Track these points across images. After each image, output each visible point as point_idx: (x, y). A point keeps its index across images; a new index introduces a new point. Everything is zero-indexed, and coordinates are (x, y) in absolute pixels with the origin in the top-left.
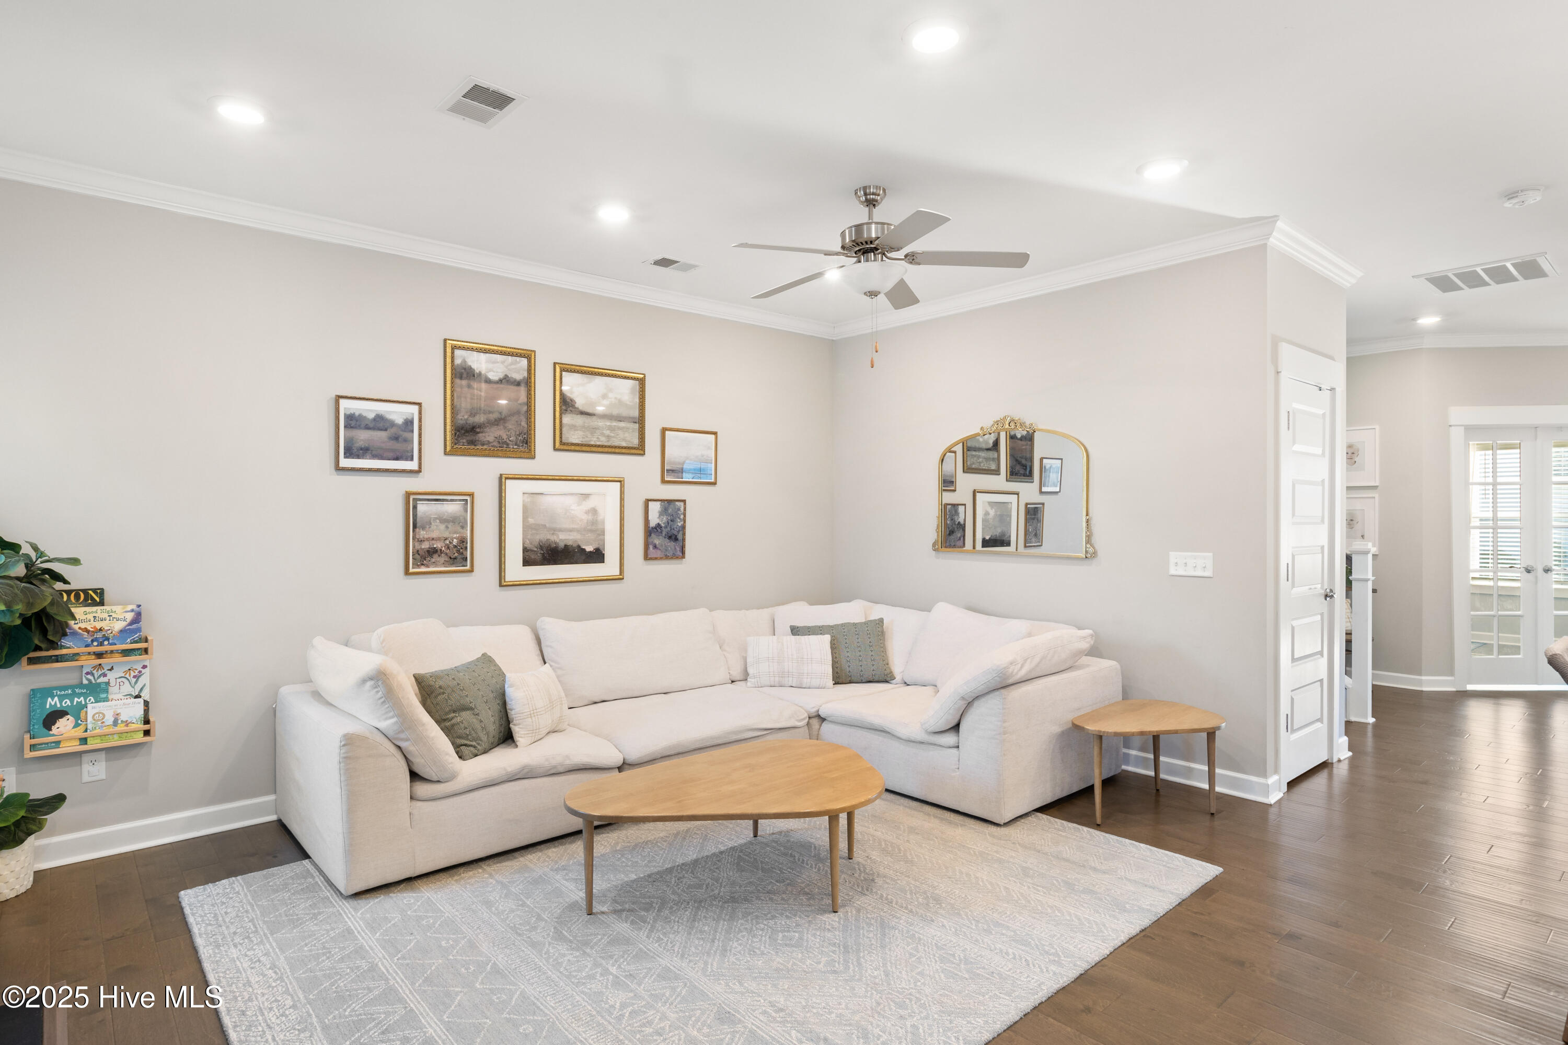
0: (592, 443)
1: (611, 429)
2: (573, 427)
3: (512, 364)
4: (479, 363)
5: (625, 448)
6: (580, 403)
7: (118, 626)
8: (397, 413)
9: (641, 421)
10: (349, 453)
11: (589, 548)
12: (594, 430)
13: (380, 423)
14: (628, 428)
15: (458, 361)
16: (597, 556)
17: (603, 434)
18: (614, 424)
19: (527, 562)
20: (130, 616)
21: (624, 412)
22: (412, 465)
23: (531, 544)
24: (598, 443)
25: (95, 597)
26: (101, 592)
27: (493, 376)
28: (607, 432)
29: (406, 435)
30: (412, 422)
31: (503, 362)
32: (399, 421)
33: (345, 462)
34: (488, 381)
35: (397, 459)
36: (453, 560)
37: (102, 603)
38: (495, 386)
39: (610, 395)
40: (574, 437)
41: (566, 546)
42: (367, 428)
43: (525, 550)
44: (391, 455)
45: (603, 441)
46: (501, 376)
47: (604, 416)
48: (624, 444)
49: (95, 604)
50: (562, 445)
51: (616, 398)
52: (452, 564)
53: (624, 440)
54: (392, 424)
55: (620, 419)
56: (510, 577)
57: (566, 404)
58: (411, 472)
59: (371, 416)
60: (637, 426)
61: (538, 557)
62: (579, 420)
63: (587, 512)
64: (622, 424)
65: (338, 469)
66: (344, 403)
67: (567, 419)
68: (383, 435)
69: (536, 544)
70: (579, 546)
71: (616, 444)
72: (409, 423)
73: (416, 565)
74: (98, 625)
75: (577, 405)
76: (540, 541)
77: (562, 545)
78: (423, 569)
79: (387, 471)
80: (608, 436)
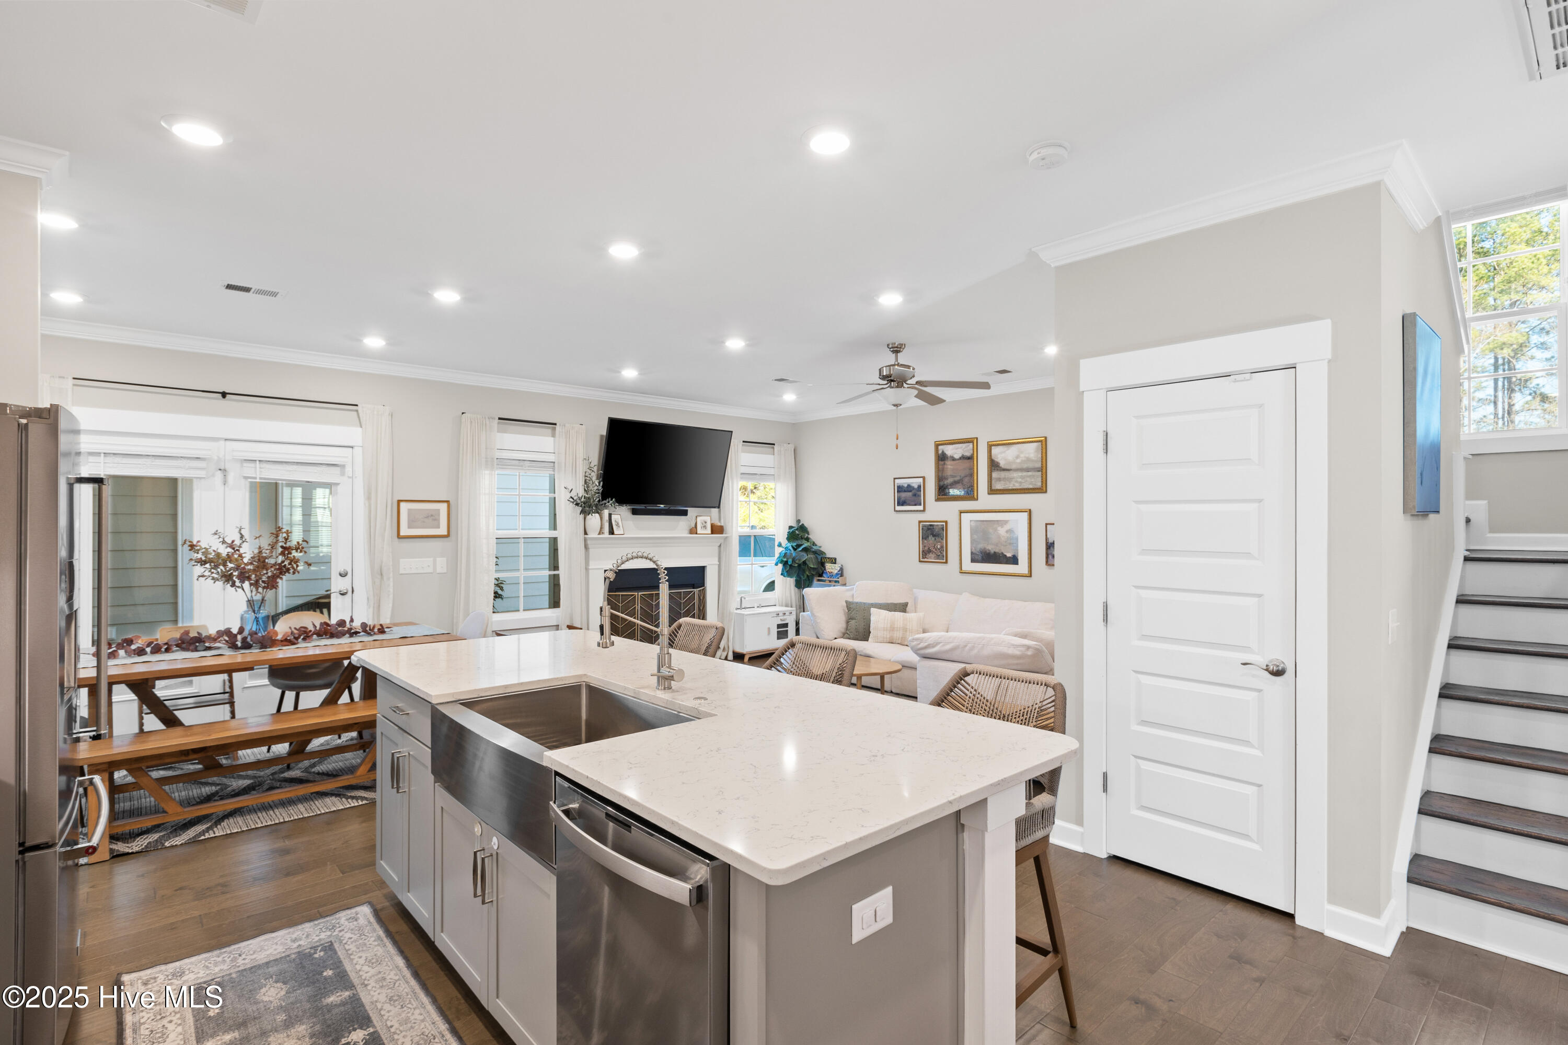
0: (1010, 488)
1: (1022, 477)
2: (999, 479)
3: (966, 447)
4: (950, 450)
5: (1031, 489)
6: (1002, 464)
7: (836, 572)
8: (915, 483)
9: (1043, 469)
10: (899, 504)
11: (1009, 555)
12: (1010, 480)
13: (909, 488)
14: (1034, 476)
15: (940, 452)
16: (1014, 560)
17: (1017, 482)
18: (1025, 474)
19: (973, 561)
20: (839, 569)
21: (1031, 465)
22: (921, 508)
23: (975, 550)
24: (1014, 488)
25: (833, 561)
26: (835, 559)
27: (957, 456)
28: (1020, 480)
29: (918, 493)
30: (921, 486)
31: (961, 448)
32: (916, 487)
33: (899, 508)
34: (953, 459)
35: (915, 505)
36: (938, 557)
37: (835, 563)
38: (958, 461)
39: (1022, 455)
40: (998, 486)
41: (995, 552)
42: (905, 491)
43: (972, 553)
44: (913, 503)
45: (1017, 486)
46: (960, 455)
47: (1017, 470)
48: (1031, 487)
49: (833, 563)
50: (992, 491)
51: (1025, 457)
52: (938, 559)
53: (1031, 483)
54: (913, 488)
55: (1028, 470)
56: (964, 568)
57: (993, 465)
58: (920, 511)
59: (906, 486)
60: (1040, 473)
61: (980, 558)
62: (1003, 474)
63: (1007, 532)
64: (1030, 473)
65: (895, 510)
66: (896, 480)
67: (995, 475)
68: (910, 494)
69: (978, 550)
70: (1002, 553)
71: (1026, 487)
72: (919, 487)
73: (923, 558)
74: (832, 571)
75: (1001, 465)
76: (980, 549)
77: (992, 552)
78: (926, 560)
79: (911, 511)
80: (1021, 483)
